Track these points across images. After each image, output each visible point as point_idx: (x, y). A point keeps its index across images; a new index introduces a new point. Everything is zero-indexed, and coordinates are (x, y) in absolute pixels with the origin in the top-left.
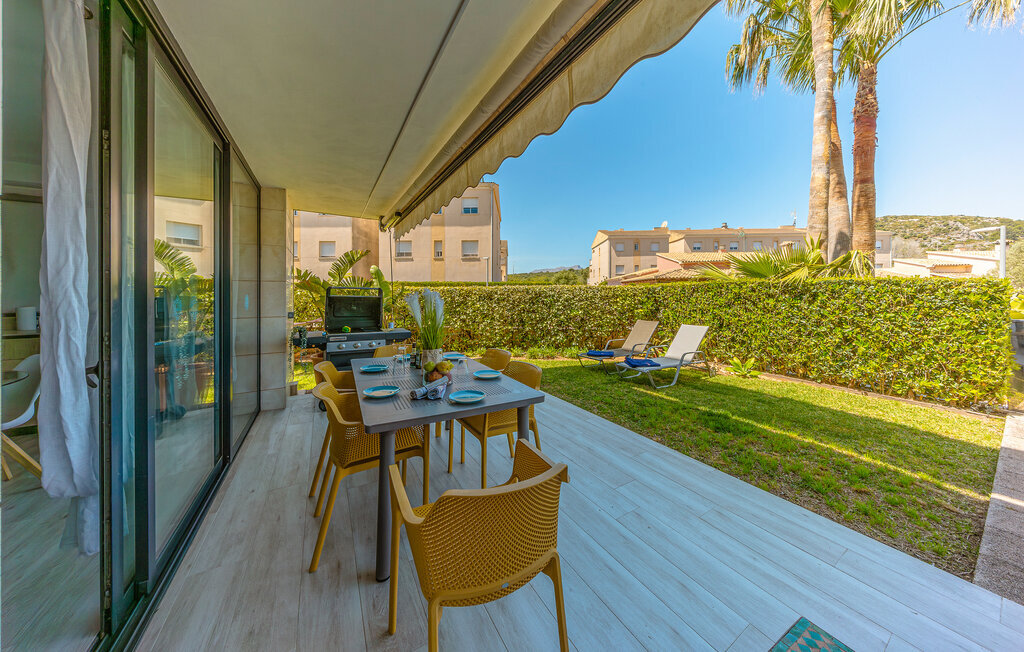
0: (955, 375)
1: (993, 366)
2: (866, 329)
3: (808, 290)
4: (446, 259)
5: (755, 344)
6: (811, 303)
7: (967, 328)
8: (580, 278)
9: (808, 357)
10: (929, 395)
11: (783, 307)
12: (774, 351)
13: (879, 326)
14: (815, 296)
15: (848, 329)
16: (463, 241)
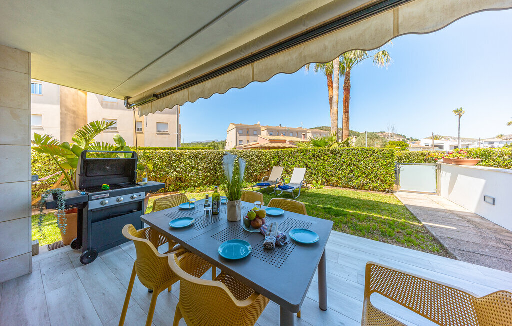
0: (382, 181)
1: (392, 178)
2: (358, 167)
3: (339, 152)
4: (145, 133)
5: (320, 174)
6: (340, 157)
7: (386, 165)
8: (221, 146)
9: (339, 179)
10: (374, 189)
11: (331, 159)
12: (327, 177)
13: (362, 166)
14: (341, 154)
15: (352, 167)
16: (157, 123)
